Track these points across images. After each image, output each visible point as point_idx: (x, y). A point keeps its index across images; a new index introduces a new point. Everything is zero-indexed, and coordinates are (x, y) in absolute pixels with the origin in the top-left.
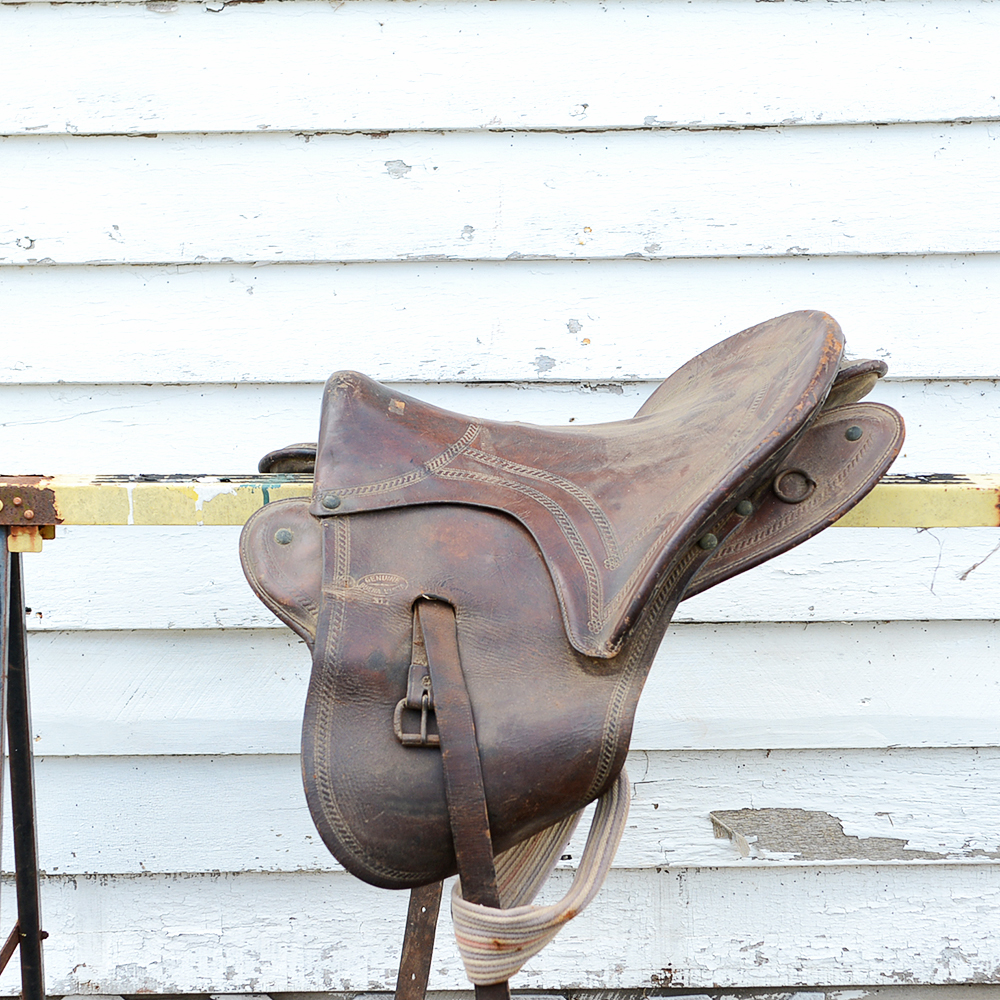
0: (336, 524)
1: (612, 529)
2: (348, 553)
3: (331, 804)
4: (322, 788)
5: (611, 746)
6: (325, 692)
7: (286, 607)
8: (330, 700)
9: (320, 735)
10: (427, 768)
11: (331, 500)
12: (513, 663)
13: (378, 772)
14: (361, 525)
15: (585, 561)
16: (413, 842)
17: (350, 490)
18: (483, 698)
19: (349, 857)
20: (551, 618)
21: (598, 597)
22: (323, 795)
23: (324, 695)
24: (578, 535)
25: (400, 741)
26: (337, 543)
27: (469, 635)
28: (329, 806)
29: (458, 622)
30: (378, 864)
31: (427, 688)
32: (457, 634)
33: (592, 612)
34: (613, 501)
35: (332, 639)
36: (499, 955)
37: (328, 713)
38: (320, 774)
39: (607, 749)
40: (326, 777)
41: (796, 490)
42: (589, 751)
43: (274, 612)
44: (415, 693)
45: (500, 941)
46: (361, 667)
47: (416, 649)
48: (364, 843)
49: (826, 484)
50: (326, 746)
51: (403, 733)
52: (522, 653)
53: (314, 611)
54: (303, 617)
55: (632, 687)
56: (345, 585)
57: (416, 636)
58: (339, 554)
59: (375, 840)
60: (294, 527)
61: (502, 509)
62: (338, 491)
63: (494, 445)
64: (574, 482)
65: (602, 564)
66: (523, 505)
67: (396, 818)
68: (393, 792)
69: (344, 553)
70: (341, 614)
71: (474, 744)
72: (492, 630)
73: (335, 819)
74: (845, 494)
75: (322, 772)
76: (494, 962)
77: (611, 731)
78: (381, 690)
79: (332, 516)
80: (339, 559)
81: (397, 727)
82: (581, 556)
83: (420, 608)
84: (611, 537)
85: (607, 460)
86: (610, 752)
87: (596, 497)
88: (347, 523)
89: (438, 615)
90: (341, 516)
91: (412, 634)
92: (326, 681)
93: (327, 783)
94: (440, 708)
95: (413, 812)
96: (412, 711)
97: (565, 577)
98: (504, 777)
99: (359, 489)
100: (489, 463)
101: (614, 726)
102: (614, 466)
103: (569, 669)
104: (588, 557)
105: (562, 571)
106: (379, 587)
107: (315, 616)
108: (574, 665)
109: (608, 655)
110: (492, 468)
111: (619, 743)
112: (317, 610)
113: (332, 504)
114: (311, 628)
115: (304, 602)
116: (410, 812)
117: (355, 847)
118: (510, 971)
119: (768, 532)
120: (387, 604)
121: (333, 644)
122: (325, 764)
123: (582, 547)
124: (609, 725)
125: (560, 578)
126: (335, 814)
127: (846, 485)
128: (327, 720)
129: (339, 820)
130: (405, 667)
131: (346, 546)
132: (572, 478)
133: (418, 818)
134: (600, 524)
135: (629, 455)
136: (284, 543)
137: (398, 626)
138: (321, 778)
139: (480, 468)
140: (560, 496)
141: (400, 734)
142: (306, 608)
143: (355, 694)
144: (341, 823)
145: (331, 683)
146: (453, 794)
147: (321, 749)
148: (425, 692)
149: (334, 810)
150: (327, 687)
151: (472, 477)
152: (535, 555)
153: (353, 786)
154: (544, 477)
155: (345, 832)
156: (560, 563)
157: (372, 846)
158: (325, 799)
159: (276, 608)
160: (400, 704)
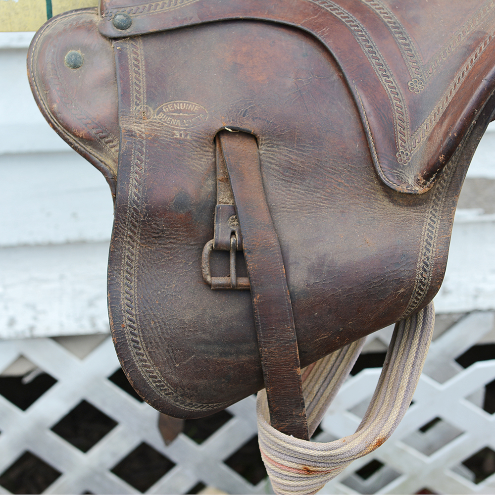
0: (128, 46)
1: (413, 46)
2: (143, 79)
3: (142, 351)
4: (131, 336)
5: (424, 285)
6: (130, 237)
7: (82, 139)
8: (135, 244)
9: (126, 281)
10: (237, 311)
11: (122, 20)
12: (318, 195)
13: (188, 318)
14: (155, 45)
15: (388, 84)
16: (223, 380)
17: (141, 7)
18: (292, 235)
19: (160, 399)
20: (356, 147)
21: (405, 125)
22: (132, 344)
23: (129, 239)
24: (379, 54)
25: (209, 285)
26: (131, 69)
27: (274, 166)
28: (138, 354)
29: (262, 152)
30: (188, 401)
31: (234, 229)
32: (261, 165)
33: (400, 142)
34: (411, 13)
35: (135, 182)
36: (307, 478)
37: (133, 258)
38: (128, 322)
39: (419, 288)
40: (135, 325)
42: (402, 290)
43: (70, 144)
44: (223, 233)
45: (310, 468)
46: (166, 209)
47: (221, 186)
48: (175, 386)
50: (132, 292)
51: (211, 276)
52: (327, 185)
53: (111, 144)
54: (100, 149)
55: (442, 220)
56: (143, 116)
57: (220, 171)
58: (134, 80)
59: (185, 382)
60: (85, 48)
61: (299, 25)
62: (128, 9)
65: (405, 86)
66: (320, 20)
67: (206, 360)
68: (203, 336)
69: (139, 79)
70: (141, 152)
71: (284, 287)
72: (296, 160)
73: (145, 366)
75: (131, 320)
76: (303, 483)
77: (425, 270)
78: (187, 231)
79: (124, 37)
80: (135, 87)
81: (206, 271)
82: (384, 78)
83: (222, 139)
84: (412, 56)
86: (422, 290)
88: (140, 44)
89: (241, 147)
90: (133, 37)
91: (215, 168)
92: (130, 225)
93: (136, 332)
94: (249, 252)
95: (224, 354)
96: (221, 252)
97: (371, 104)
98: (315, 318)
99: (150, 6)
101: (427, 266)
103: (377, 199)
104: (391, 79)
105: (367, 97)
106: (178, 117)
107: (113, 150)
108: (380, 195)
109: (419, 190)
111: (432, 282)
112: (115, 143)
113: (123, 24)
114: (109, 162)
115: (101, 134)
116: (221, 355)
117: (165, 390)
118: (316, 489)
120: (188, 137)
121: (136, 187)
122: (133, 312)
123: (384, 67)
124: (422, 264)
125: (366, 104)
126: (145, 361)
128: (133, 265)
129: (149, 367)
130: (210, 204)
131: (140, 71)
133: (229, 359)
134: (400, 41)
136: (75, 66)
137: (201, 162)
138: (130, 326)
141: (209, 279)
142: (103, 141)
143: (161, 237)
144: (151, 369)
145: (136, 227)
146: (264, 337)
147: (128, 296)
148: (233, 233)
149: (145, 357)
150: (132, 231)
152: (335, 77)
153: (163, 333)
155: (156, 377)
156: (364, 87)
157: (183, 387)
158: (135, 347)
159: (71, 140)
160: (207, 247)
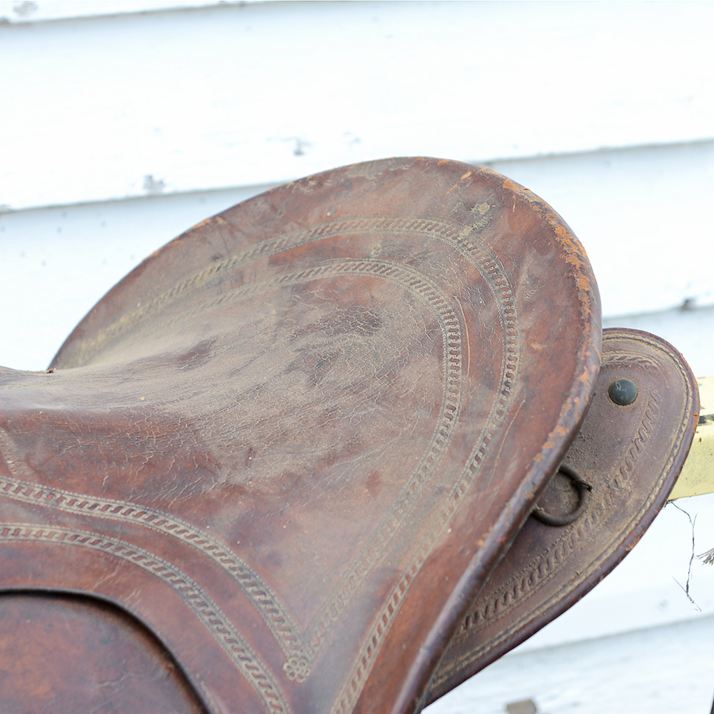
1: (279, 604)
15: (253, 671)
24: (227, 624)
34: (265, 549)
41: (559, 501)
49: (604, 485)
61: (91, 592)
63: (27, 461)
64: (185, 518)
65: (281, 672)
66: (123, 580)
74: (638, 501)
82: (244, 663)
84: (282, 620)
85: (219, 467)
87: (233, 544)
97: (232, 709)
100: (31, 499)
102: (238, 479)
104: (255, 664)
105: (224, 698)
110: (41, 509)
119: (532, 578)
123: (241, 646)
125: (224, 711)
127: (637, 484)
132: (180, 511)
135: (251, 451)
139: (23, 513)
140: (175, 550)
151: (17, 532)
154: (130, 514)
156: (216, 683)
